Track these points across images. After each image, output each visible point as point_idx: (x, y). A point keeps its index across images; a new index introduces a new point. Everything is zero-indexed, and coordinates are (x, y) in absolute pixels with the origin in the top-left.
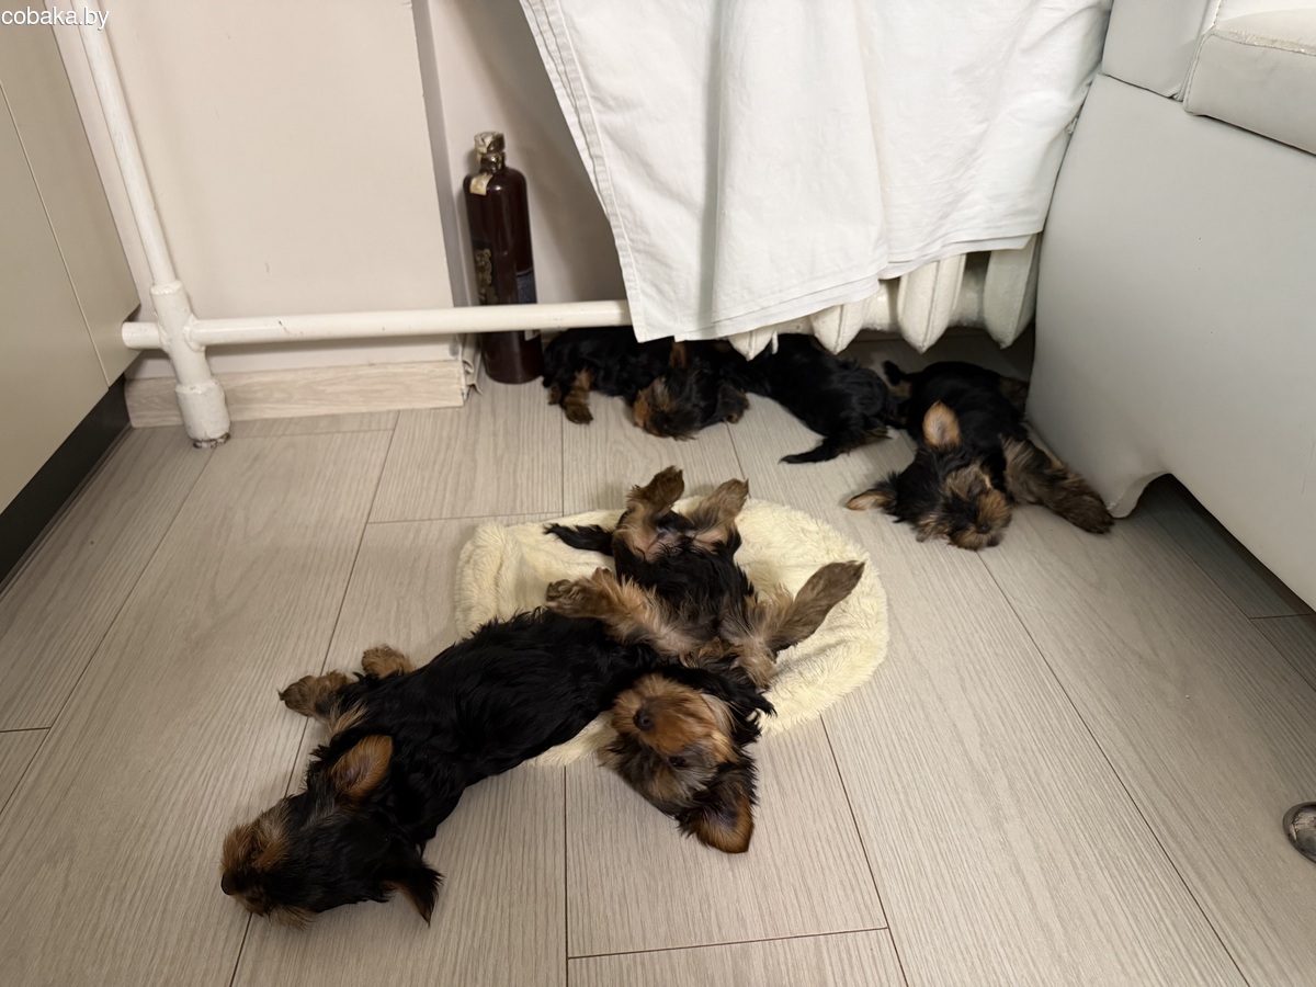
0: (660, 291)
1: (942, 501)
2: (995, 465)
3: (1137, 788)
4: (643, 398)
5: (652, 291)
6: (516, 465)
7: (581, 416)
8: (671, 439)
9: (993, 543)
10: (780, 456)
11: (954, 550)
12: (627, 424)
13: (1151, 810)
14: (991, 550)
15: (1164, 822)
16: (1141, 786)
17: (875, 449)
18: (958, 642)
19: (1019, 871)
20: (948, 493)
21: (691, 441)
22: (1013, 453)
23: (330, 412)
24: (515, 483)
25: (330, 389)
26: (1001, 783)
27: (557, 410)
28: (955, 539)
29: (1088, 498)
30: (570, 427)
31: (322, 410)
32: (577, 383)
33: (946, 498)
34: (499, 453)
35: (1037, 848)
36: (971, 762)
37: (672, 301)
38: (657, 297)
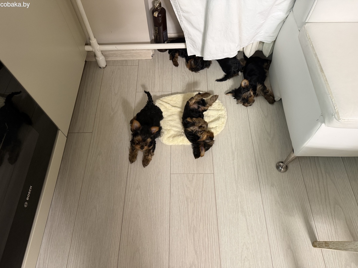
0: (193, 46)
1: (242, 98)
2: (254, 90)
3: (257, 157)
4: (189, 63)
5: (192, 46)
6: (163, 78)
7: (176, 64)
8: (194, 72)
9: (250, 105)
10: (215, 79)
11: (243, 106)
12: (186, 67)
13: (257, 160)
14: (249, 107)
15: (258, 162)
16: (257, 156)
17: (235, 78)
18: (237, 127)
19: (234, 167)
20: (243, 97)
21: (198, 73)
22: (259, 87)
23: (125, 59)
24: (163, 83)
25: (125, 55)
26: (236, 153)
27: (171, 61)
28: (244, 105)
29: (271, 97)
30: (174, 66)
31: (123, 59)
32: (176, 56)
33: (243, 98)
34: (160, 74)
35: (238, 164)
36: (232, 149)
37: (195, 49)
38: (193, 47)
